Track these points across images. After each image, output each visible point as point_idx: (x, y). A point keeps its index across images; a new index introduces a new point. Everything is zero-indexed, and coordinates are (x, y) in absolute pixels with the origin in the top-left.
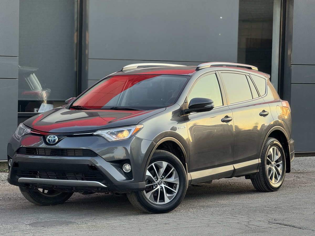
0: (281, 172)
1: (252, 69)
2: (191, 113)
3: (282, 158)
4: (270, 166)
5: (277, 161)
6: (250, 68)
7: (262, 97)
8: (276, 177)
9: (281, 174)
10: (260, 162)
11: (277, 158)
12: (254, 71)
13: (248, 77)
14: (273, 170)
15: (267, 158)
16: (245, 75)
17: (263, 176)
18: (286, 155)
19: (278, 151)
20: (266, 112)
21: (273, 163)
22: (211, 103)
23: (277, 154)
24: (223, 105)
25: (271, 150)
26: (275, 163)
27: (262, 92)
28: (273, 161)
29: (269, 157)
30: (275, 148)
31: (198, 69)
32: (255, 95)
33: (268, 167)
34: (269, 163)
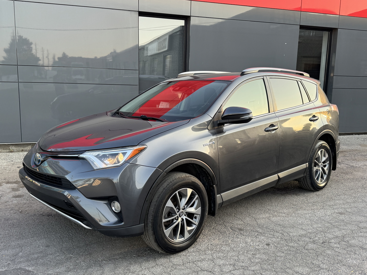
0: (327, 172)
1: (304, 75)
2: (225, 125)
3: (329, 159)
4: (317, 167)
5: (324, 162)
6: (302, 75)
7: (313, 102)
8: (322, 177)
9: (327, 173)
10: (307, 166)
11: (324, 159)
12: (306, 77)
13: (299, 83)
14: (320, 171)
15: (315, 160)
16: (297, 81)
17: (309, 179)
18: (332, 155)
19: (325, 152)
20: (316, 117)
21: (320, 164)
22: (249, 114)
23: (325, 156)
24: (269, 112)
25: (319, 153)
26: (322, 164)
27: (313, 98)
28: (320, 162)
29: (316, 159)
30: (323, 150)
31: (243, 74)
32: (306, 100)
33: (315, 169)
34: (316, 165)
